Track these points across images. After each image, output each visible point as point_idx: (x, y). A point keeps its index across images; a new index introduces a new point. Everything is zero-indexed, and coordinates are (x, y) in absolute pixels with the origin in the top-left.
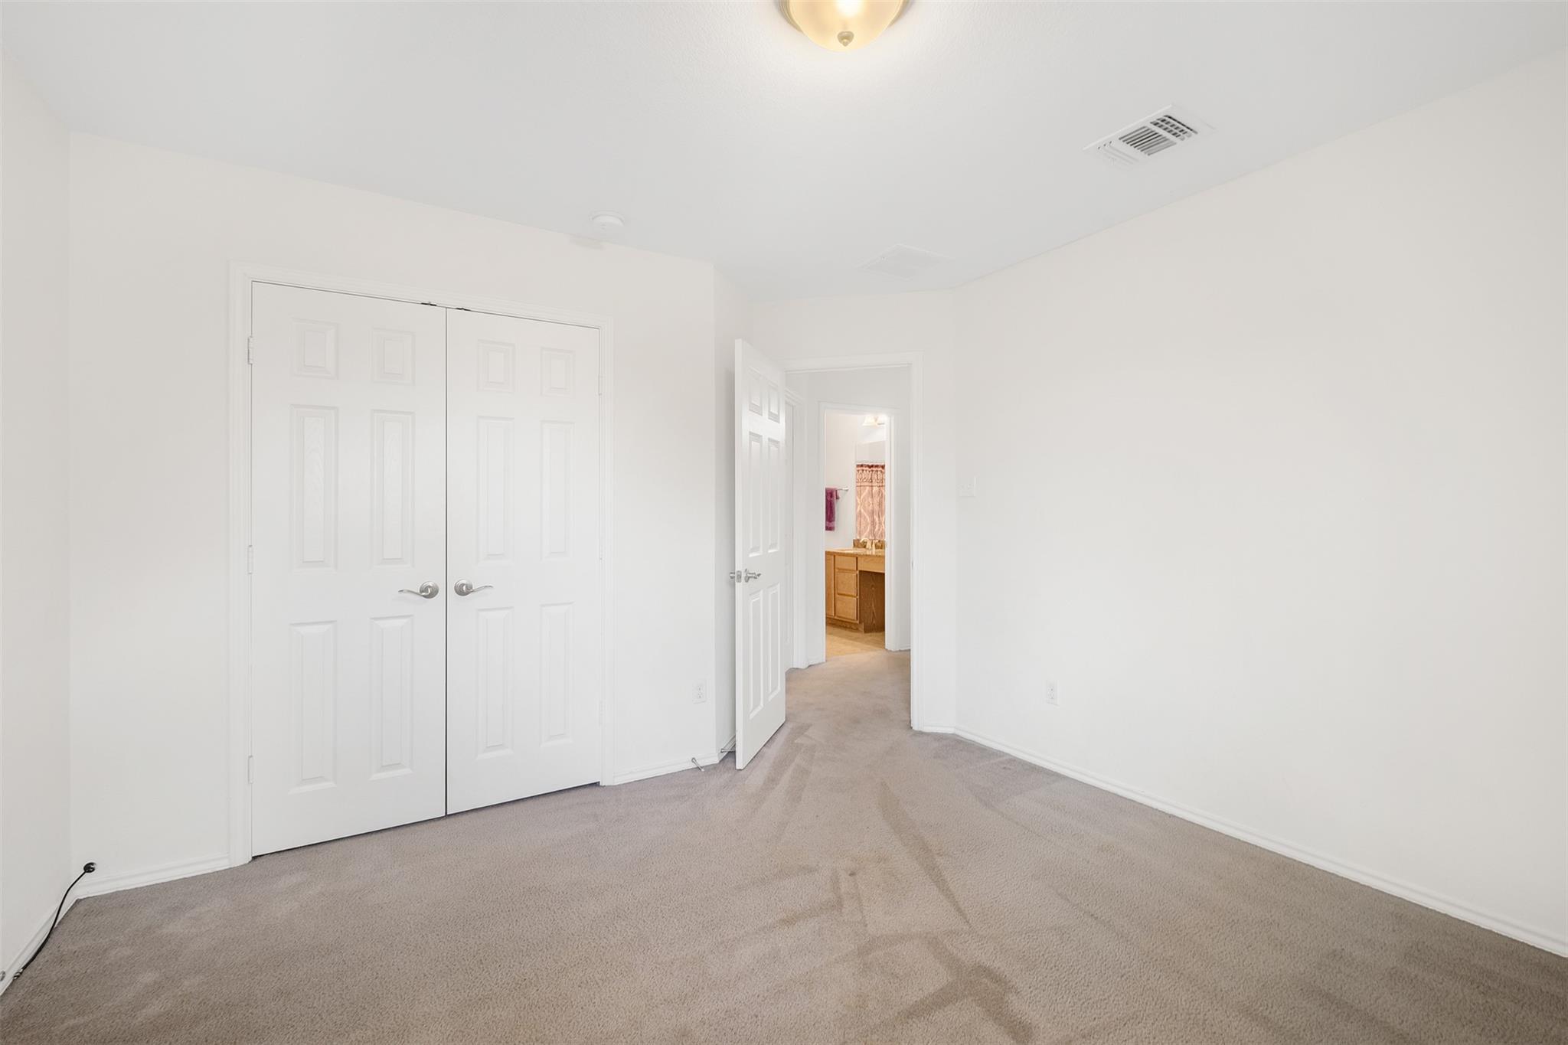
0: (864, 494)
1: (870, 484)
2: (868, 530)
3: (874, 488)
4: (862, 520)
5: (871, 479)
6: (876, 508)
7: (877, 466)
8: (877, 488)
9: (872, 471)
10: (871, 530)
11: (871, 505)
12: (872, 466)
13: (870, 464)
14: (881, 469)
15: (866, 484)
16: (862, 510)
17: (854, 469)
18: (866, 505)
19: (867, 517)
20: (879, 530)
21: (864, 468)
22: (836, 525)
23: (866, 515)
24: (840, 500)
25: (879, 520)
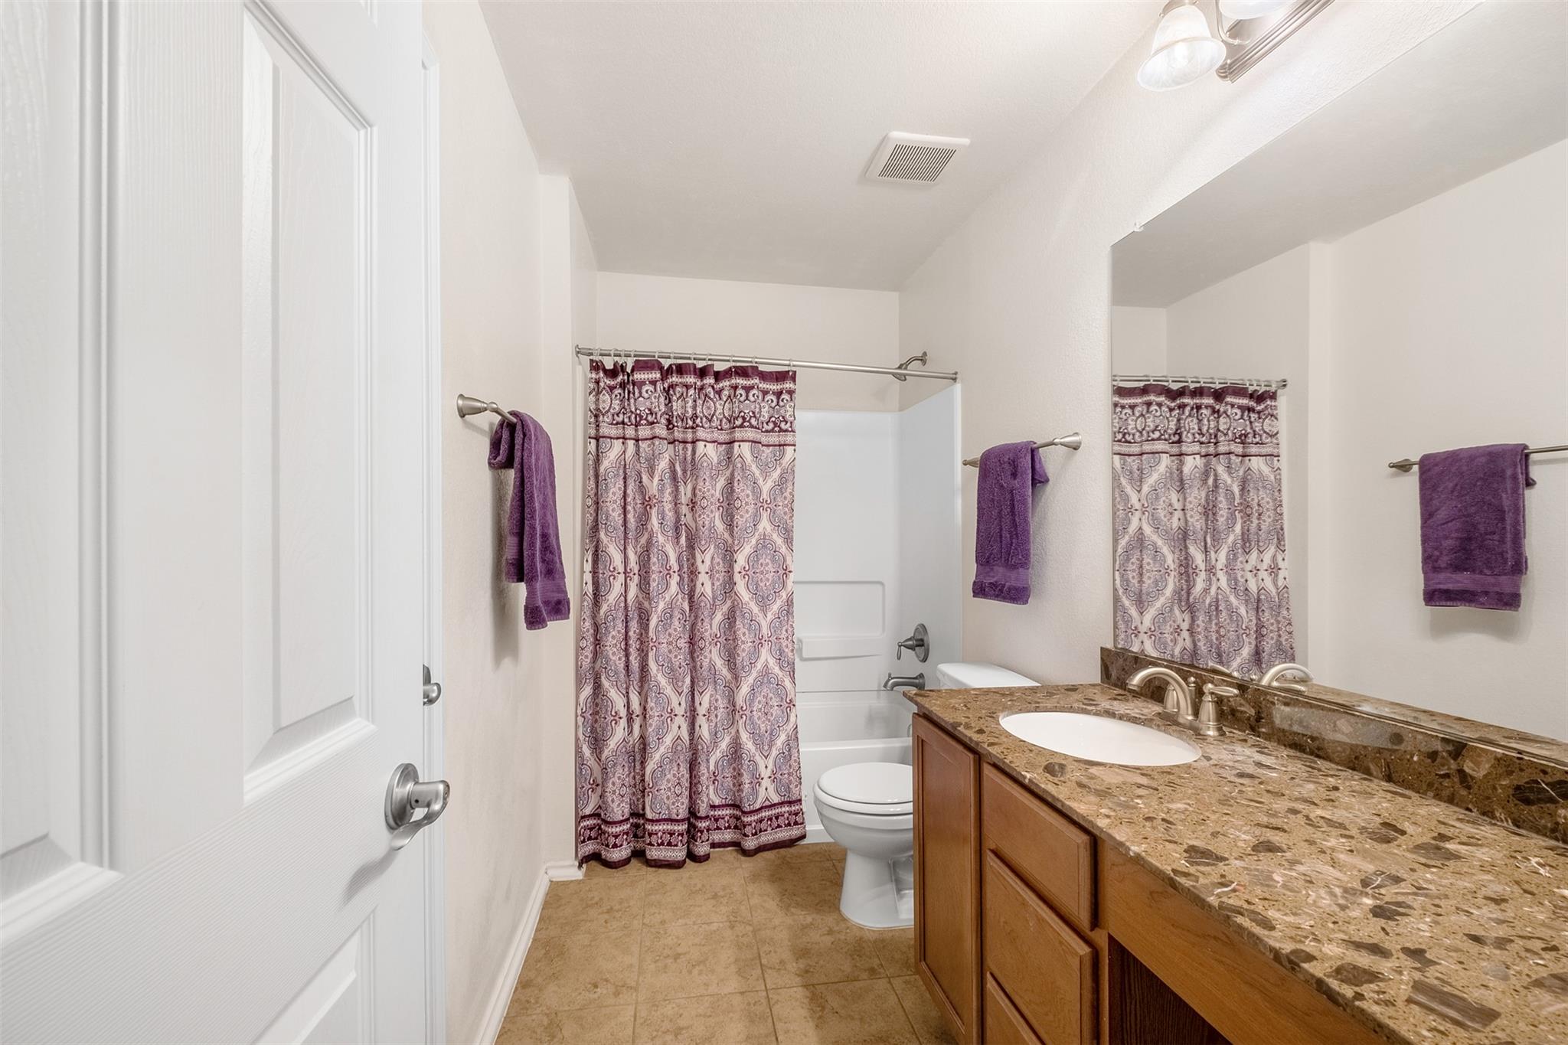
0: (1152, 480)
1: (1175, 450)
2: (1169, 591)
3: (1189, 460)
4: (1147, 560)
5: (1178, 432)
6: (1197, 522)
7: (1199, 392)
8: (1199, 461)
9: (1182, 407)
10: (1177, 592)
11: (1178, 514)
12: (1181, 393)
13: (1175, 387)
14: (1210, 401)
15: (1160, 446)
16: (1148, 530)
17: (1102, 397)
18: (1161, 513)
19: (1165, 550)
20: (1206, 590)
21: (1152, 397)
22: (1034, 583)
23: (1160, 543)
24: (1049, 488)
25: (1207, 560)
